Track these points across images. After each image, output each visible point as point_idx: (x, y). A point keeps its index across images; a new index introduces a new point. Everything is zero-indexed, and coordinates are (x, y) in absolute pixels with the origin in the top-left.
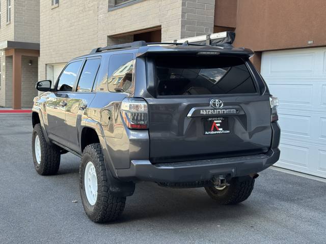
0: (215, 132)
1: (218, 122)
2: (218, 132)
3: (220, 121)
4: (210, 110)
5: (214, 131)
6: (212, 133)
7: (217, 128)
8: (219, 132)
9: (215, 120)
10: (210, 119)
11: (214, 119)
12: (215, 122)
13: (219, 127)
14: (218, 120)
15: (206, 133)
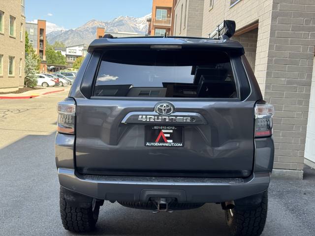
0: (161, 144)
1: (166, 132)
2: (164, 144)
3: (171, 131)
4: (153, 117)
5: (160, 142)
6: (156, 144)
7: (165, 139)
8: (167, 145)
9: (164, 129)
10: (155, 128)
11: (161, 128)
12: (163, 131)
13: (168, 138)
14: (167, 129)
15: (148, 144)
